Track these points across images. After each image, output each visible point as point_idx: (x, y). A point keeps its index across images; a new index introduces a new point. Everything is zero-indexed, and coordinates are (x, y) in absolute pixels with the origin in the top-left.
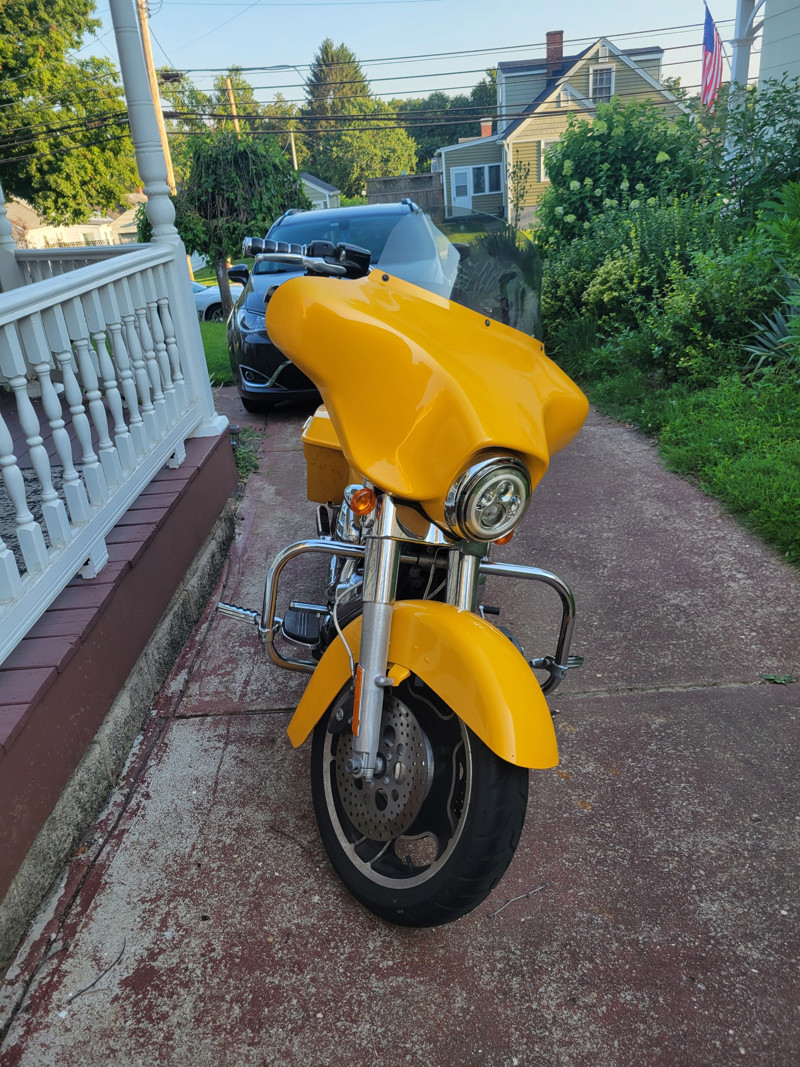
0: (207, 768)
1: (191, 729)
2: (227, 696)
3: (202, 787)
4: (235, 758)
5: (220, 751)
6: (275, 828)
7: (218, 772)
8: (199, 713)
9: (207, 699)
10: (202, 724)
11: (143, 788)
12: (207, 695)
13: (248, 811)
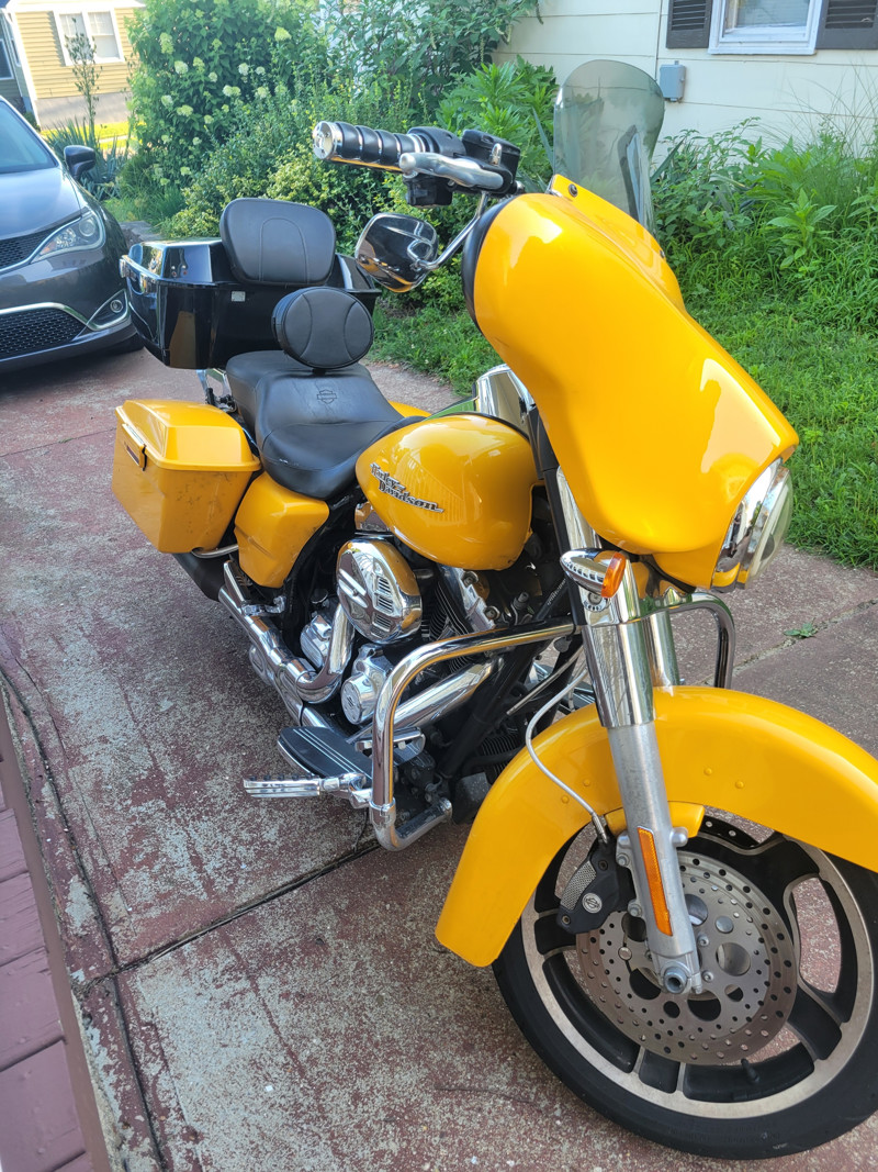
0: (254, 1036)
1: (171, 978)
2: (181, 895)
3: (275, 1072)
4: (286, 996)
5: (251, 995)
6: (442, 1086)
7: (277, 1032)
8: (161, 944)
9: (154, 913)
10: (184, 962)
11: (173, 1125)
12: (148, 906)
13: (380, 1077)
